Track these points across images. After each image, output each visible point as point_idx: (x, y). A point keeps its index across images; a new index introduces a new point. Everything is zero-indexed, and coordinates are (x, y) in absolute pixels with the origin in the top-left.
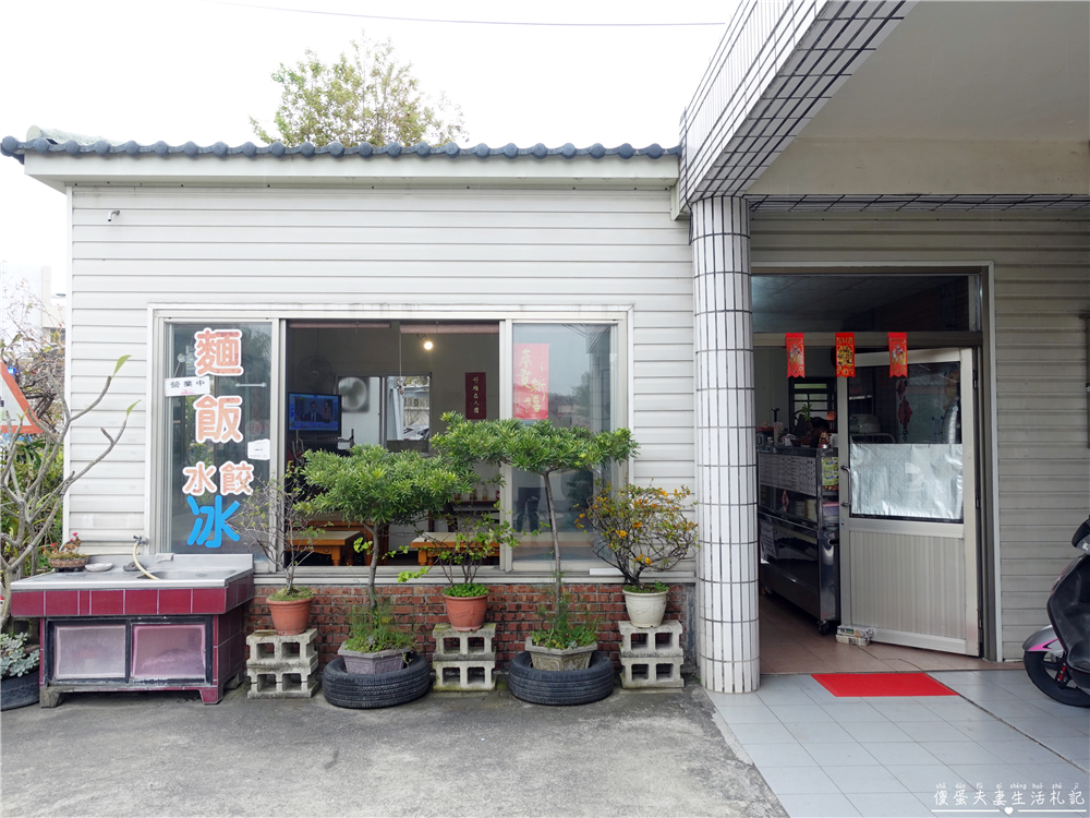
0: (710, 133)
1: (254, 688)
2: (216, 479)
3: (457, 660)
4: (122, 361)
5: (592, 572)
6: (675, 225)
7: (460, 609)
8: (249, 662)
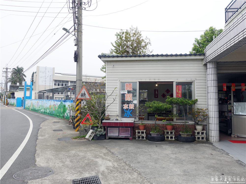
0: (212, 53)
1: (137, 138)
2: (128, 106)
3: (169, 135)
4: (115, 88)
5: (189, 122)
6: (203, 66)
7: (169, 127)
8: (136, 134)
